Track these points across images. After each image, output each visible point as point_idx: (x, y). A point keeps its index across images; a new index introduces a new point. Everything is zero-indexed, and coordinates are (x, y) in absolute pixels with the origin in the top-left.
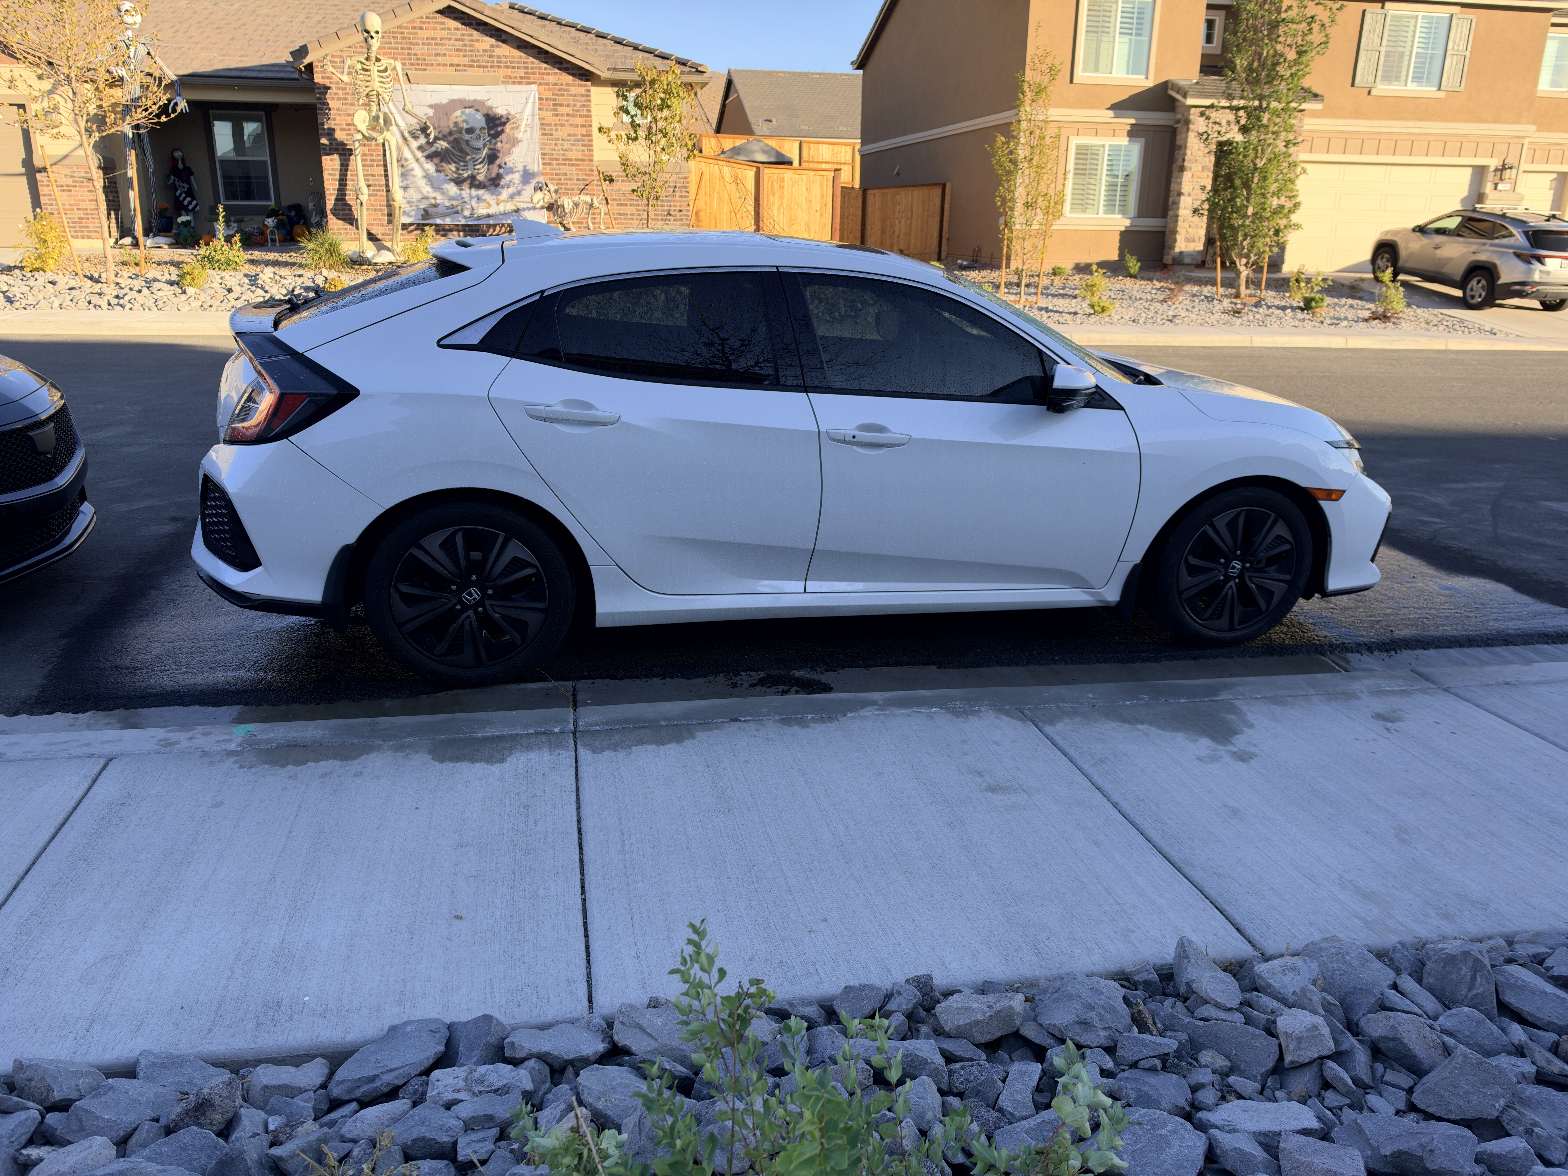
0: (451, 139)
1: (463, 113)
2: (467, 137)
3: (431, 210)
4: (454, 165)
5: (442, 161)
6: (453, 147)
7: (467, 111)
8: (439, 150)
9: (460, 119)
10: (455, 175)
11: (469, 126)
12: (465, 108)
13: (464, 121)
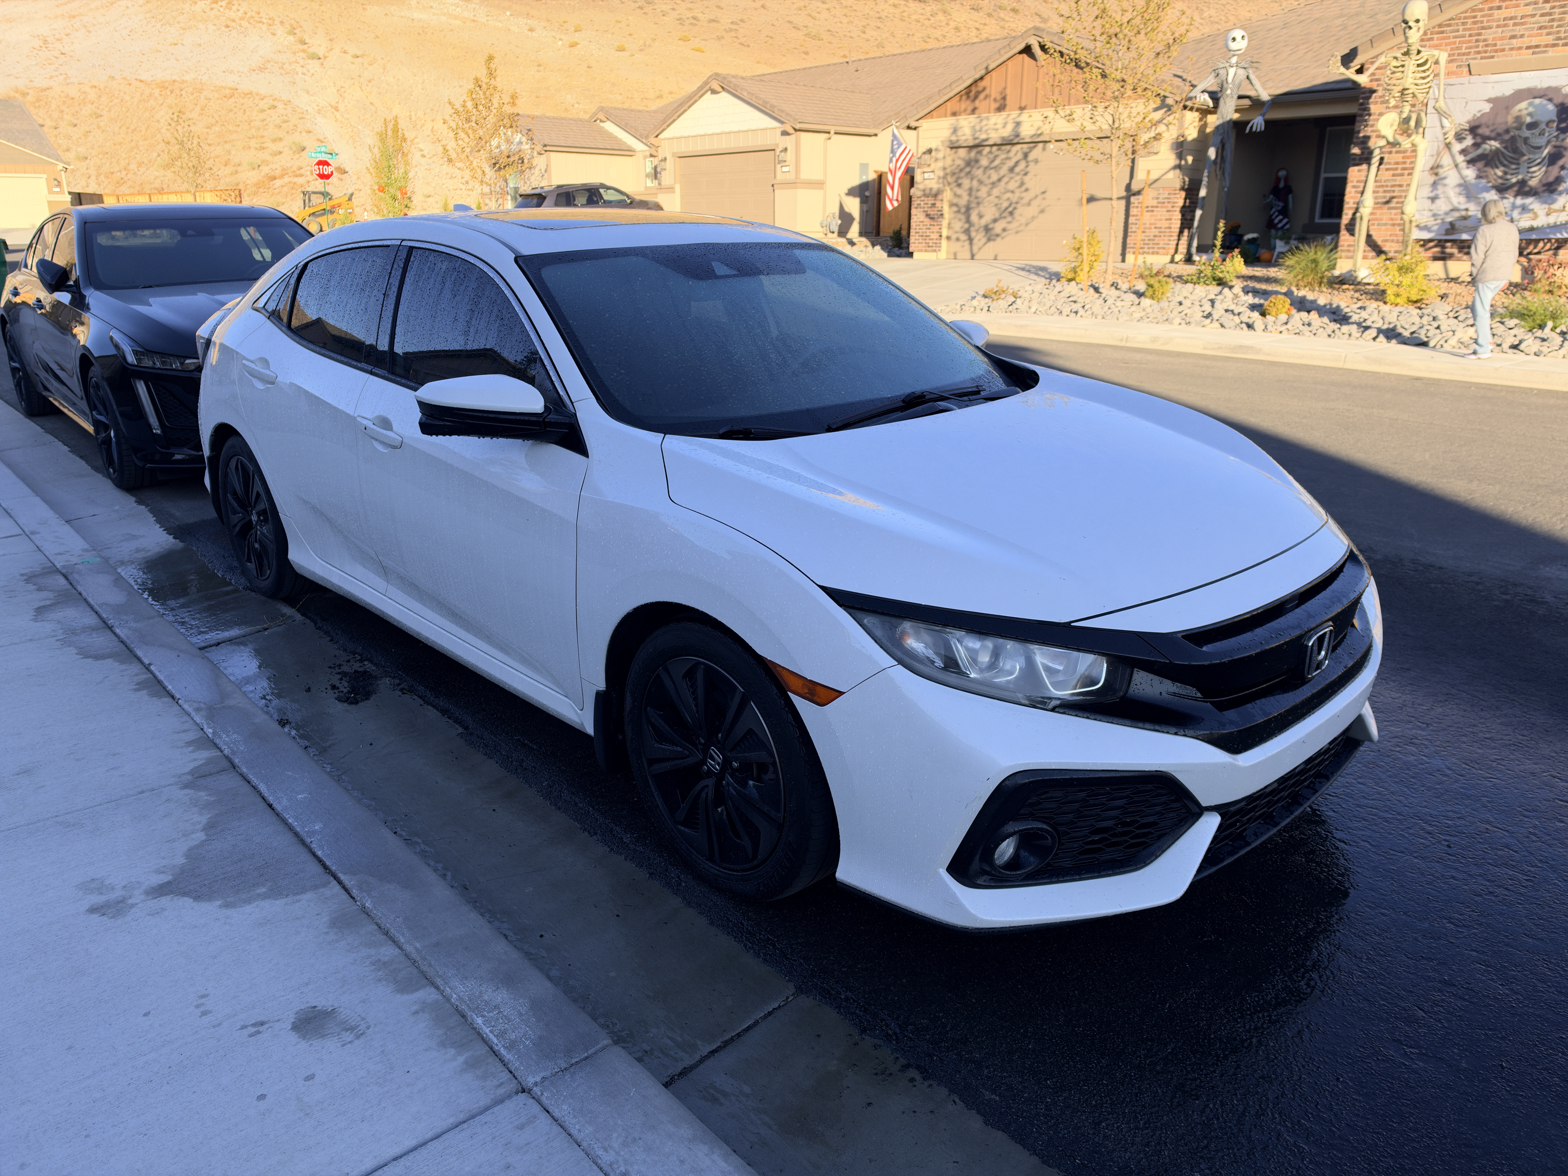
0: (1507, 137)
1: (1530, 104)
2: (1526, 133)
3: (1458, 224)
4: (1502, 168)
5: (1486, 165)
6: (1505, 148)
7: (1537, 101)
8: (1487, 152)
9: (1525, 112)
10: (1500, 181)
11: (1533, 120)
12: (1535, 98)
13: (1530, 114)
